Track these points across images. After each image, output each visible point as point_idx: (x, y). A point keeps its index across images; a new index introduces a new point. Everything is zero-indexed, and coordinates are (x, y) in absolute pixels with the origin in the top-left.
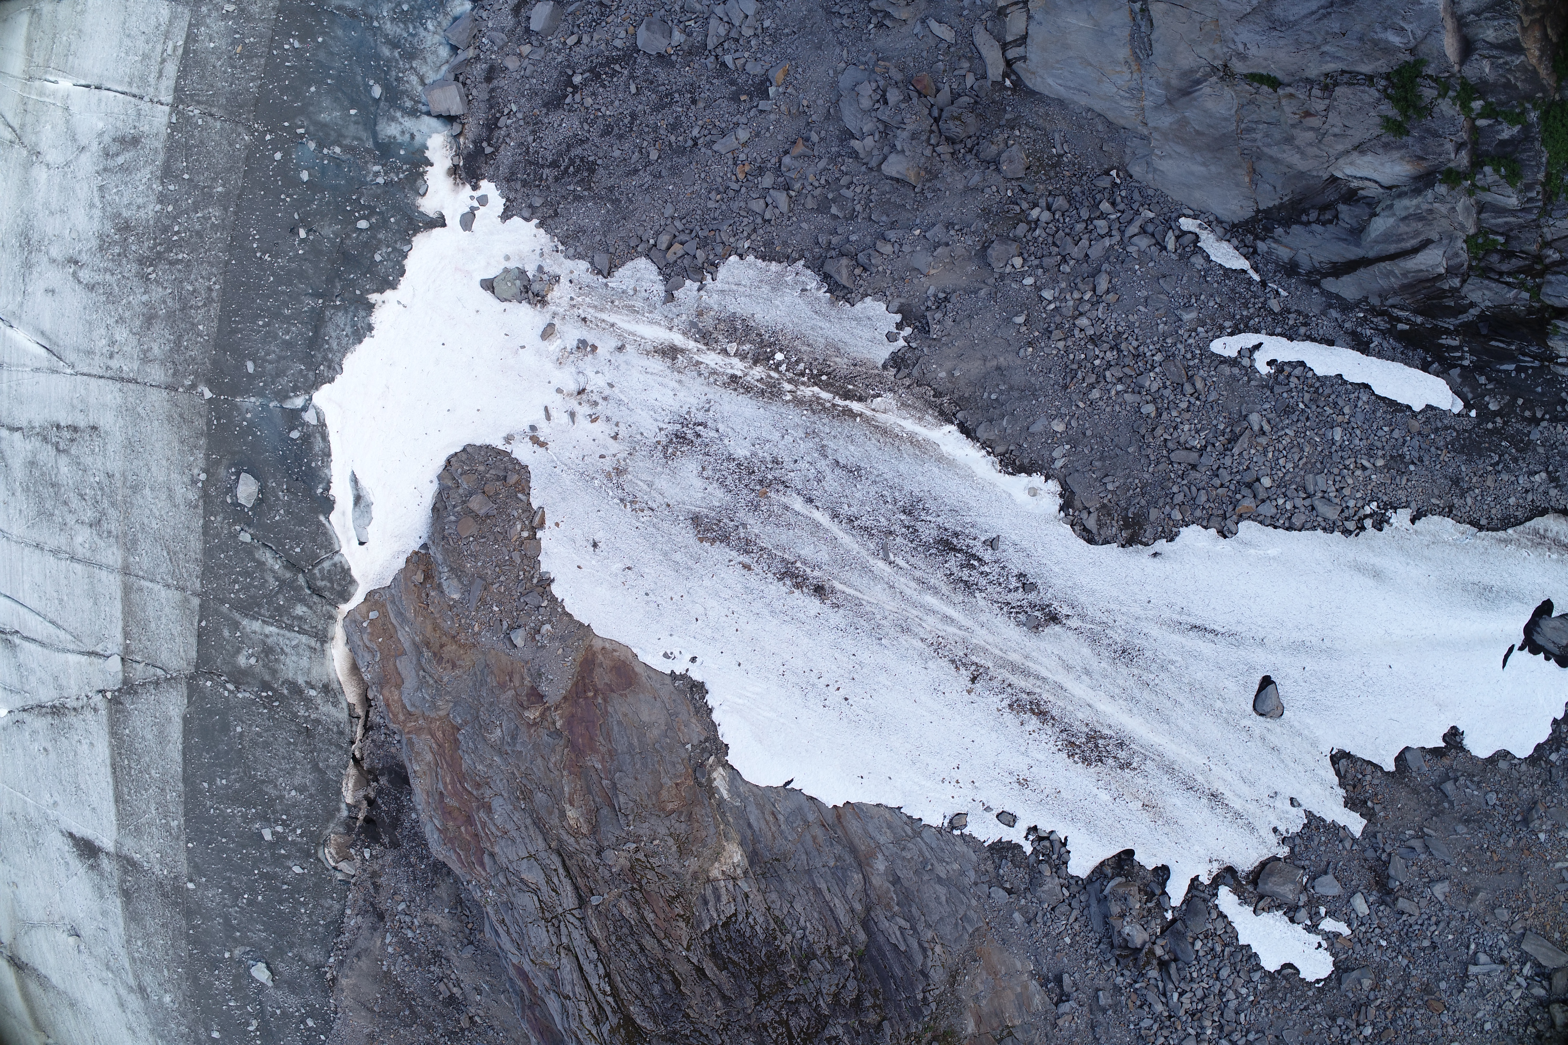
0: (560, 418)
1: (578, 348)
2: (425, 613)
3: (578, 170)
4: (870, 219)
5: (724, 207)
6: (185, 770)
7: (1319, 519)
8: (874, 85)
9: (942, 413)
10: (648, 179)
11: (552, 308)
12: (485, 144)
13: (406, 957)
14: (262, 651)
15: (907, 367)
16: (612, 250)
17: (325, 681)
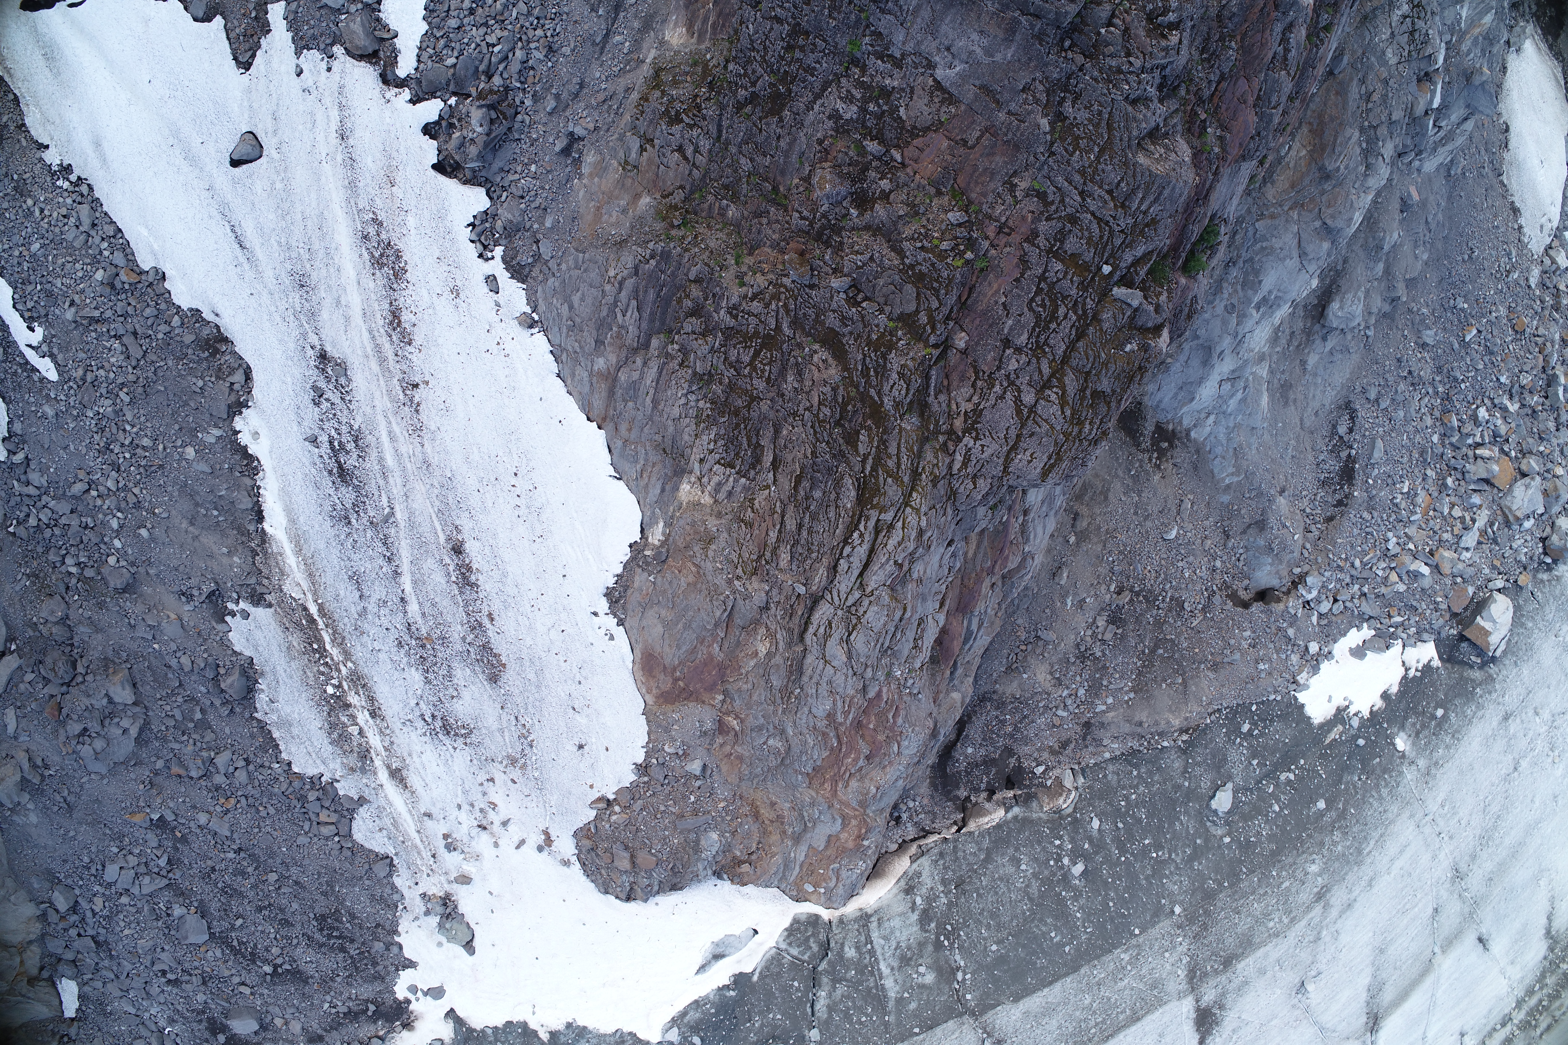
0: (515, 832)
1: (455, 849)
2: (767, 848)
3: (332, 928)
4: (181, 685)
5: (265, 800)
6: (1067, 975)
7: (98, 214)
8: (79, 747)
9: (264, 541)
10: (294, 870)
11: (447, 887)
12: (370, 1013)
13: (1105, 683)
14: (909, 965)
15: (254, 590)
16: (367, 866)
17: (902, 895)
